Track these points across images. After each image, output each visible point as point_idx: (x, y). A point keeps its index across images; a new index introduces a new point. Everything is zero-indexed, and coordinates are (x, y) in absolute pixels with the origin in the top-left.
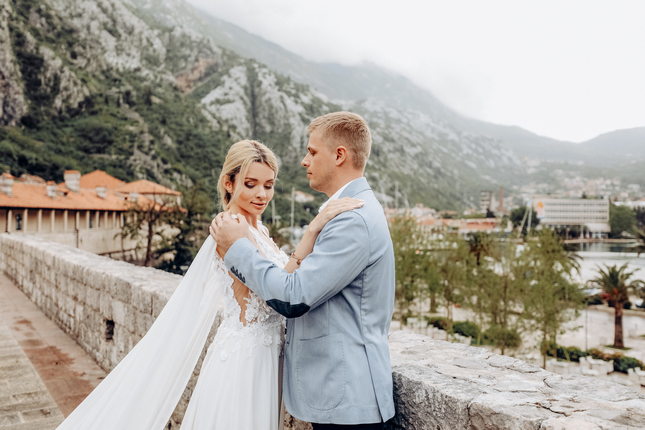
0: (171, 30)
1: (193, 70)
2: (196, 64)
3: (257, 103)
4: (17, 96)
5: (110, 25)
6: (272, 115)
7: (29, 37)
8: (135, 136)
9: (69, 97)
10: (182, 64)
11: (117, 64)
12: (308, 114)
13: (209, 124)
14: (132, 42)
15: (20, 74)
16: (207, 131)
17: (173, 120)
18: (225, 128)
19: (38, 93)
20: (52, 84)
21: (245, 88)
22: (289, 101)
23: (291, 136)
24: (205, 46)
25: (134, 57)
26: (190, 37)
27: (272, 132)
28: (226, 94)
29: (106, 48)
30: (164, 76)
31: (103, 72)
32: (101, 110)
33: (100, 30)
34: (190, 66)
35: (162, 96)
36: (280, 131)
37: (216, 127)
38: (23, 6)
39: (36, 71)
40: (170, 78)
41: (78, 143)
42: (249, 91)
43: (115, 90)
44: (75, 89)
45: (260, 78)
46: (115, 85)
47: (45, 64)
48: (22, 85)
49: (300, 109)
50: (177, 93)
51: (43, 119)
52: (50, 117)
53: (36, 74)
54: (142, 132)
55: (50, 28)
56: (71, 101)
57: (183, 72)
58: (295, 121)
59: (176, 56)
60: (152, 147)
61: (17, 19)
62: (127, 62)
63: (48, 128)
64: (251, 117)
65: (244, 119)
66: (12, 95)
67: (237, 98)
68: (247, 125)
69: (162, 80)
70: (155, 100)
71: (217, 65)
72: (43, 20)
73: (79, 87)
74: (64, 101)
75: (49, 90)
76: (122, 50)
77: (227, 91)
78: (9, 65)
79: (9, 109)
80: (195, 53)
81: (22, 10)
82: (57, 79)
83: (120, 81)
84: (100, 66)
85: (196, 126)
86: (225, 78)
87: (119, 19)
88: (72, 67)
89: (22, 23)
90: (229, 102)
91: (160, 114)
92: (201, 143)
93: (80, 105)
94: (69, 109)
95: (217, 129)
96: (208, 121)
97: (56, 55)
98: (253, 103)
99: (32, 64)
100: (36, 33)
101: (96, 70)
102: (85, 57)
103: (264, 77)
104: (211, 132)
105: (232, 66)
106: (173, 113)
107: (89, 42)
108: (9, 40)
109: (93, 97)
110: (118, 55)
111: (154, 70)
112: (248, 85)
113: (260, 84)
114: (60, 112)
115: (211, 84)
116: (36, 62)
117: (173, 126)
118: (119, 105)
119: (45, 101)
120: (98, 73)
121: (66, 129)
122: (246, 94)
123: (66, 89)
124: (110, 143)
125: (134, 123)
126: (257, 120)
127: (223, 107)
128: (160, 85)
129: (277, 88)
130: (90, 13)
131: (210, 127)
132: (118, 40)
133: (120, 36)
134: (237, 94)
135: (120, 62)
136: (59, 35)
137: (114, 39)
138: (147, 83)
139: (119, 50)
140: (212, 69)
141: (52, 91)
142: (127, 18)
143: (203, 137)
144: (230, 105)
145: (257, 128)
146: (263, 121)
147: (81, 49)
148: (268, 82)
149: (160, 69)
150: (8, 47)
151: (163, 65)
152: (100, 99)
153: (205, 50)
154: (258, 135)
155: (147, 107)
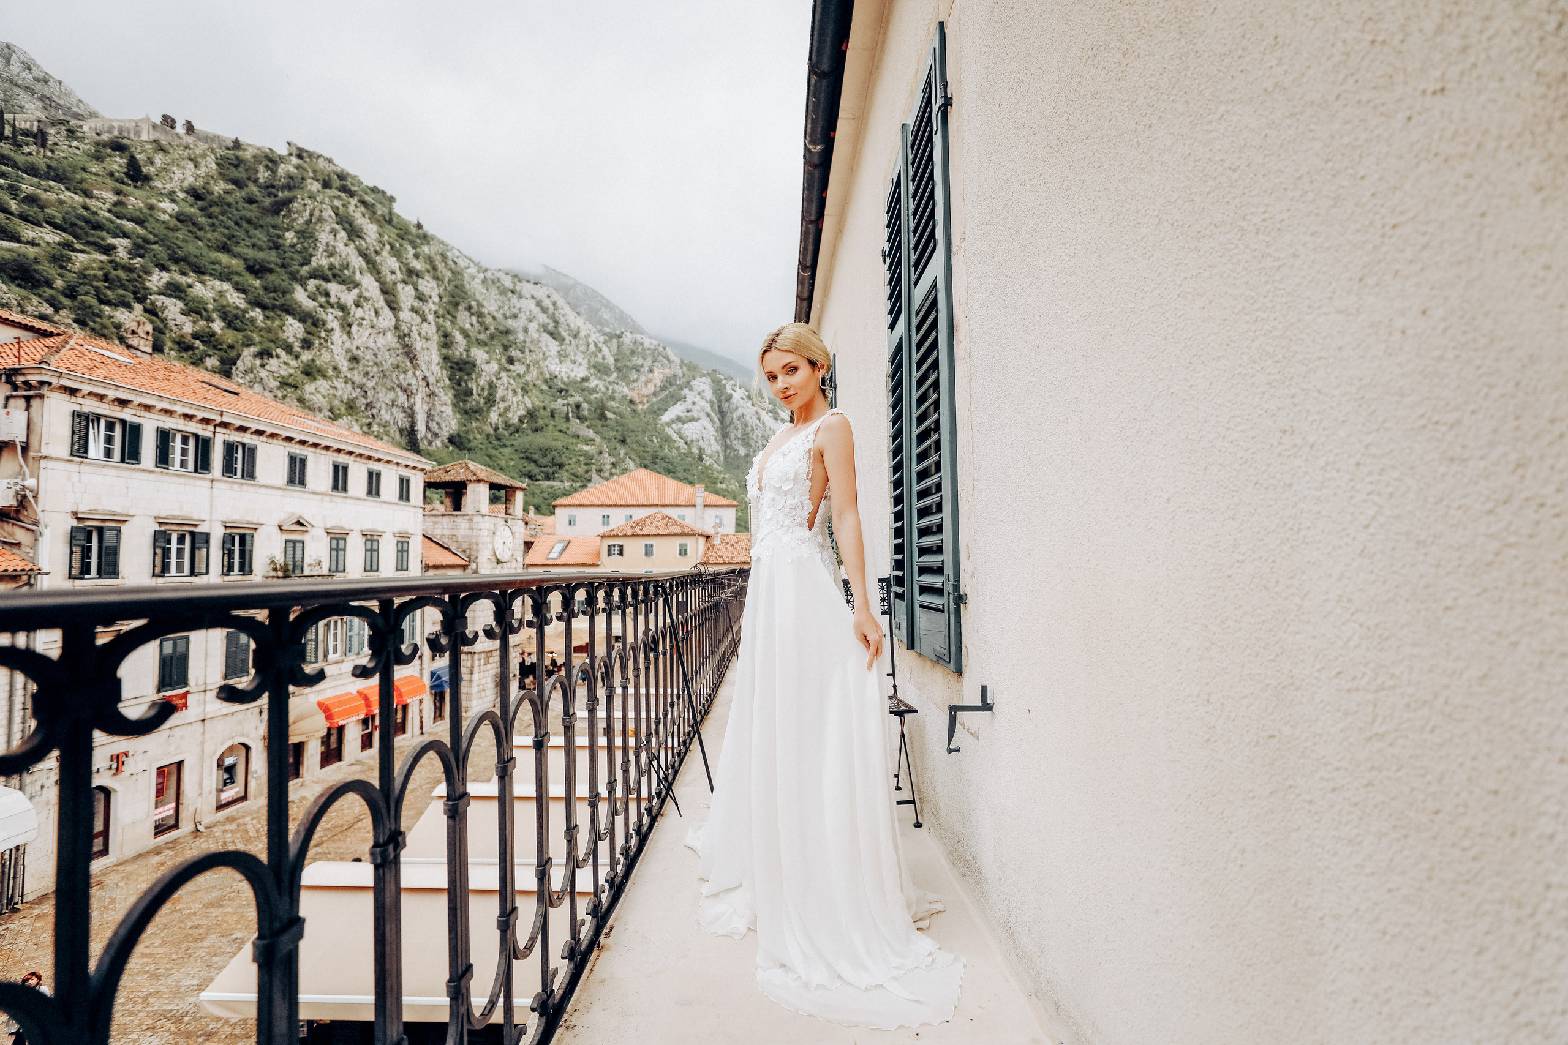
0: (619, 337)
1: (646, 383)
2: (651, 375)
3: (727, 421)
4: (443, 409)
5: (551, 327)
6: (747, 435)
7: (458, 338)
8: (592, 458)
9: (507, 410)
10: (634, 375)
11: (560, 372)
13: (676, 445)
14: (577, 346)
15: (447, 382)
16: (674, 452)
17: (634, 439)
18: (695, 450)
19: (468, 406)
20: (486, 394)
21: (712, 403)
24: (660, 354)
25: (580, 365)
26: (642, 344)
28: (689, 411)
29: (548, 354)
30: (616, 387)
32: (546, 425)
33: (539, 332)
34: (643, 378)
35: (617, 410)
37: (684, 448)
38: (450, 302)
39: (466, 378)
41: (520, 467)
42: (716, 407)
43: (560, 401)
44: (515, 400)
45: (729, 390)
46: (561, 397)
47: (477, 370)
48: (451, 393)
50: (632, 407)
51: (475, 438)
52: (484, 436)
53: (466, 382)
54: (600, 453)
55: (482, 329)
56: (510, 415)
57: (636, 384)
59: (626, 366)
60: (613, 471)
61: (443, 317)
62: (572, 370)
63: (481, 449)
64: (719, 437)
65: (713, 441)
66: (438, 407)
67: (702, 415)
68: (717, 447)
69: (614, 391)
70: (609, 415)
71: (675, 376)
72: (474, 319)
73: (520, 397)
74: (501, 415)
75: (482, 401)
76: (567, 356)
77: (690, 407)
78: (436, 369)
79: (433, 425)
80: (649, 360)
81: (449, 307)
82: (492, 386)
83: (567, 391)
84: (542, 373)
85: (661, 447)
86: (686, 391)
87: (562, 320)
88: (509, 373)
89: (449, 323)
90: (693, 419)
91: (617, 431)
92: (670, 467)
93: (521, 421)
94: (507, 426)
95: (685, 452)
96: (675, 441)
97: (491, 358)
98: (722, 422)
99: (460, 370)
100: (466, 334)
101: (538, 378)
102: (524, 363)
103: (733, 390)
104: (680, 454)
105: (694, 378)
106: (633, 431)
107: (528, 345)
108: (436, 337)
109: (536, 410)
110: (561, 362)
112: (715, 400)
113: (729, 398)
114: (496, 429)
115: (669, 399)
116: (467, 367)
117: (635, 447)
118: (567, 419)
119: (478, 416)
120: (538, 382)
121: (502, 450)
122: (713, 410)
124: (561, 466)
125: (589, 441)
126: (729, 442)
127: (686, 426)
128: (613, 398)
129: (750, 403)
130: (528, 313)
131: (678, 448)
132: (561, 345)
133: (564, 339)
134: (703, 410)
135: (564, 370)
136: (492, 337)
137: (557, 343)
138: (597, 396)
139: (562, 356)
140: (669, 382)
141: (486, 403)
142: (571, 319)
143: (671, 460)
144: (695, 423)
145: (728, 451)
146: (735, 442)
147: (519, 353)
148: (738, 395)
149: (611, 379)
150: (434, 345)
151: (615, 375)
152: (545, 413)
153: (661, 358)
154: (730, 460)
155: (603, 422)
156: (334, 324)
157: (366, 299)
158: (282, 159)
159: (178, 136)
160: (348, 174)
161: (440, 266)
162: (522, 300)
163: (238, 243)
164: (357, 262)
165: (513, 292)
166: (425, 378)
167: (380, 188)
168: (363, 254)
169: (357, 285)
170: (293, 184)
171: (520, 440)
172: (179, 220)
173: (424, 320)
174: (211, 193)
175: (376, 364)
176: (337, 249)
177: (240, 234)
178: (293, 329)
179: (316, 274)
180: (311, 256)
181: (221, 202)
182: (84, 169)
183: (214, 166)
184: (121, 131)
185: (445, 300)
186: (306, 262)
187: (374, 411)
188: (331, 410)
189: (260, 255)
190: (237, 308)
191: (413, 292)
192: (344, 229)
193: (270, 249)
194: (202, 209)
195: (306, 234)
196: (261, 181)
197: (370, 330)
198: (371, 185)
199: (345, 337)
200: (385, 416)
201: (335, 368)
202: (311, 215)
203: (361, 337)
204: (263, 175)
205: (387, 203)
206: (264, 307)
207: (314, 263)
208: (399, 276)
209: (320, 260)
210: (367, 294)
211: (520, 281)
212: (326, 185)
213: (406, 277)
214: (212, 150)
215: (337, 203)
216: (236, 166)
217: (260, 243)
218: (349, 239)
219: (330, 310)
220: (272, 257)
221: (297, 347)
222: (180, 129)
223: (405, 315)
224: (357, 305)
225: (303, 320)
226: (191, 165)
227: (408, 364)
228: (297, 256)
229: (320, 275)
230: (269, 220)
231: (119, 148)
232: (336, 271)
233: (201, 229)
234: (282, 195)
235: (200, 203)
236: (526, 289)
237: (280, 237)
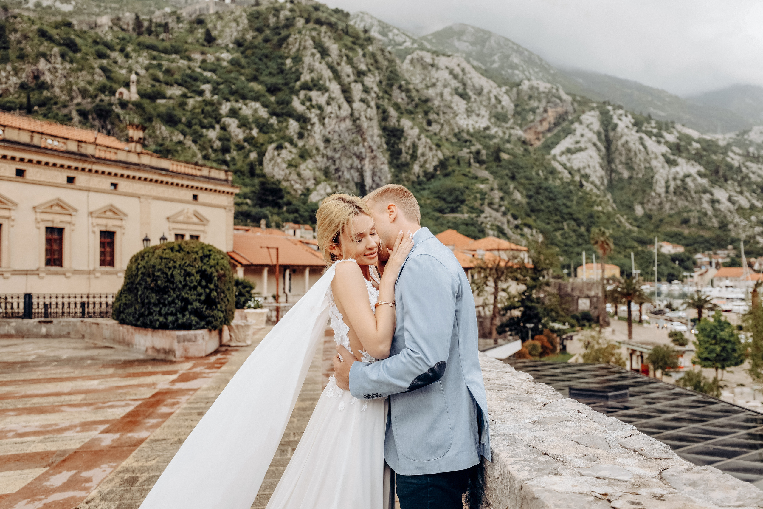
1: (541, 122)
2: (545, 115)
3: (613, 148)
4: (382, 166)
5: (460, 90)
6: (631, 159)
7: (393, 112)
8: (485, 194)
9: (425, 162)
10: (531, 117)
11: (468, 125)
12: (673, 154)
13: (560, 176)
14: (481, 102)
15: (385, 146)
16: (558, 183)
17: (522, 174)
18: (577, 178)
19: (400, 162)
20: (411, 152)
21: (599, 134)
22: (650, 143)
23: (654, 180)
24: (553, 96)
25: (483, 117)
26: (537, 89)
27: (631, 178)
28: (577, 142)
29: (458, 111)
30: (512, 131)
31: (455, 135)
32: (454, 171)
33: (452, 95)
34: (538, 118)
35: (511, 151)
36: (640, 176)
37: (567, 178)
38: (387, 85)
39: (397, 141)
40: (519, 132)
41: (434, 204)
42: (603, 137)
43: (466, 150)
44: (431, 154)
45: (615, 120)
46: (466, 146)
47: (405, 134)
48: (387, 155)
49: (664, 149)
50: (525, 147)
53: (398, 144)
54: (492, 189)
55: (409, 101)
56: (427, 166)
57: (532, 124)
58: (658, 164)
59: (524, 110)
60: (502, 203)
61: (382, 98)
62: (477, 122)
64: (605, 164)
65: (598, 167)
66: (379, 166)
67: (590, 145)
68: (601, 172)
69: (510, 135)
70: (504, 156)
71: (566, 113)
72: (404, 94)
73: (434, 152)
74: (421, 166)
75: (408, 157)
76: (472, 111)
77: (578, 138)
78: (376, 139)
79: (376, 179)
80: (544, 103)
81: (388, 89)
82: (415, 146)
83: (470, 141)
84: (453, 130)
85: (546, 179)
86: (576, 125)
87: (469, 83)
88: (428, 134)
89: (386, 101)
90: (581, 150)
91: (509, 169)
92: (552, 195)
93: (435, 168)
94: (426, 174)
95: (568, 180)
96: (559, 173)
97: (414, 125)
98: (608, 148)
99: (394, 136)
100: (397, 107)
101: (449, 134)
102: (439, 123)
103: (620, 120)
104: (562, 183)
105: (584, 112)
106: (522, 168)
107: (442, 108)
108: (376, 117)
109: (446, 159)
110: (468, 116)
111: (503, 127)
112: (602, 130)
113: (615, 127)
114: (418, 177)
115: (561, 134)
116: (398, 133)
117: (523, 181)
118: (469, 164)
119: (405, 168)
120: (450, 137)
121: (422, 192)
122: (600, 139)
123: (423, 155)
125: (484, 181)
126: (613, 166)
127: (574, 156)
128: (508, 141)
129: (635, 129)
130: (443, 81)
131: (561, 179)
132: (468, 102)
133: (470, 98)
134: (590, 141)
135: (470, 123)
136: (416, 106)
137: (465, 102)
138: (496, 141)
139: (469, 112)
140: (561, 118)
141: (411, 159)
142: (476, 80)
143: (553, 190)
144: (582, 153)
146: (620, 167)
147: (435, 116)
148: (624, 123)
149: (509, 125)
150: (375, 123)
151: (511, 121)
152: (453, 161)
153: (554, 99)
154: (615, 183)
155: (496, 164)
156: (315, 120)
157: (333, 99)
158: (282, 8)
159: (227, 6)
160: (320, 5)
161: (380, 58)
162: (440, 72)
163: (261, 73)
164: (327, 73)
165: (432, 66)
166: (370, 147)
167: (340, 8)
168: (331, 67)
169: (327, 90)
170: (289, 23)
171: (435, 184)
172: (232, 64)
173: (369, 106)
174: (245, 40)
175: (340, 142)
176: (315, 67)
177: (262, 67)
178: (293, 126)
180: (301, 73)
181: (252, 47)
183: (246, 21)
184: (200, 11)
185: (384, 83)
186: (298, 79)
187: (340, 173)
188: (315, 179)
189: (274, 80)
190: (264, 119)
191: (361, 88)
192: (319, 52)
193: (278, 73)
194: (243, 53)
195: (297, 59)
196: (271, 25)
197: (335, 120)
199: (322, 127)
200: (347, 175)
201: (317, 149)
202: (300, 45)
203: (331, 125)
204: (272, 21)
205: (344, 19)
206: (277, 115)
207: (302, 79)
208: (352, 78)
209: (306, 77)
210: (333, 95)
211: (438, 56)
212: (308, 20)
213: (356, 78)
214: (245, 10)
215: (314, 34)
216: (257, 18)
217: (273, 71)
218: (323, 57)
219: (313, 110)
220: (278, 80)
221: (295, 137)
223: (357, 105)
224: (328, 104)
225: (298, 120)
226: (234, 25)
227: (360, 138)
228: (293, 76)
229: (306, 87)
230: (277, 53)
231: (200, 22)
232: (315, 82)
233: (243, 67)
234: (284, 33)
235: (242, 49)
236: (442, 61)
237: (283, 64)
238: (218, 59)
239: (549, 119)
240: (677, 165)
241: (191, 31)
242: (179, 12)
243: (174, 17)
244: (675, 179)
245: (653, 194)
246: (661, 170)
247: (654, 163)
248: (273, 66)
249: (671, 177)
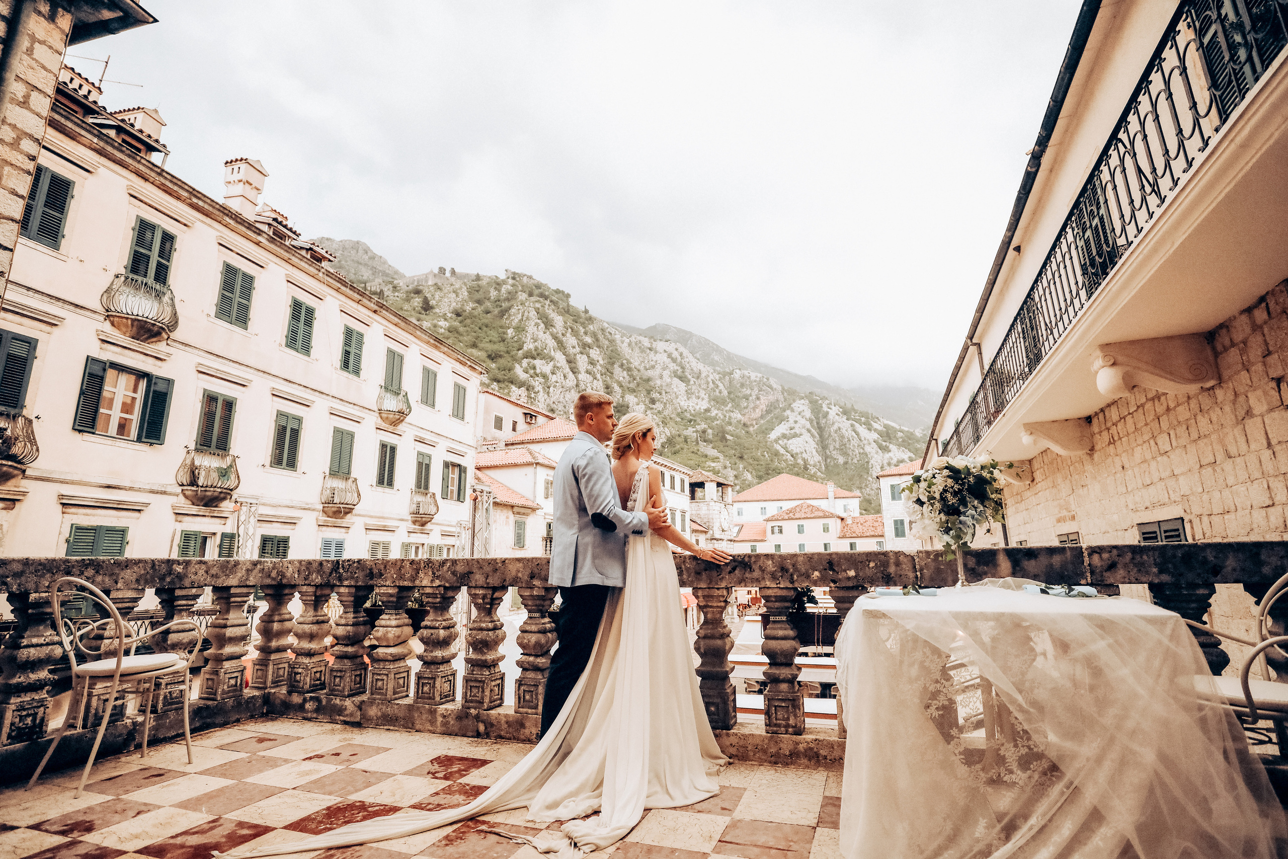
0: (731, 374)
1: (754, 409)
2: (758, 402)
3: (826, 434)
5: (679, 373)
6: (844, 446)
7: (616, 387)
8: (718, 471)
10: (744, 404)
11: (689, 407)
12: (884, 441)
13: (784, 458)
14: (700, 385)
16: (783, 465)
17: (750, 455)
18: (800, 461)
21: (811, 421)
22: (862, 430)
23: (870, 465)
24: (764, 384)
25: (703, 399)
26: (749, 378)
27: (846, 463)
28: (792, 429)
29: (679, 393)
30: (732, 414)
33: (671, 377)
34: (752, 405)
35: (734, 433)
36: (855, 461)
37: (791, 460)
38: (609, 363)
40: (737, 416)
42: (815, 423)
43: (691, 429)
45: (825, 408)
46: (691, 426)
49: (875, 436)
50: (746, 429)
54: (725, 468)
55: (631, 379)
57: (748, 410)
58: (871, 449)
59: (737, 396)
60: (736, 482)
62: (697, 404)
64: (820, 449)
65: (814, 453)
67: (804, 431)
68: (818, 458)
69: (730, 418)
70: (728, 437)
71: (778, 401)
72: (625, 373)
76: (692, 394)
77: (793, 425)
80: (756, 391)
81: (609, 367)
83: (695, 421)
84: (676, 409)
85: (772, 460)
86: (788, 412)
87: (687, 366)
88: (653, 411)
89: (609, 378)
90: (795, 436)
91: (735, 449)
93: (663, 446)
95: (792, 462)
96: (782, 455)
97: (639, 401)
98: (821, 436)
100: (620, 384)
101: (673, 413)
102: (662, 402)
103: (829, 408)
104: (788, 465)
105: (794, 401)
106: (748, 449)
107: (664, 388)
109: (673, 437)
110: (688, 399)
111: (722, 410)
112: (813, 417)
113: (826, 415)
115: (775, 420)
117: (751, 461)
118: (698, 443)
120: (672, 416)
122: (812, 426)
125: (715, 459)
126: (828, 452)
127: (790, 441)
128: (730, 424)
129: (845, 417)
130: (662, 364)
131: (786, 461)
132: (688, 385)
133: (689, 381)
134: (804, 427)
135: (691, 404)
136: (638, 385)
137: (684, 384)
138: (718, 422)
139: (689, 393)
140: (773, 406)
142: (694, 364)
144: (798, 439)
145: (829, 460)
146: (834, 452)
147: (658, 395)
148: (833, 412)
149: (727, 408)
151: (730, 405)
152: (681, 439)
153: (765, 388)
154: (830, 468)
155: (724, 443)
156: (539, 388)
157: (558, 368)
158: (504, 282)
159: (447, 279)
160: (541, 284)
161: (601, 337)
162: (658, 355)
163: (482, 341)
164: (552, 343)
165: (650, 349)
167: (561, 289)
168: (555, 338)
169: (552, 359)
170: (511, 297)
172: (449, 331)
173: (595, 378)
174: (465, 311)
176: (539, 337)
177: (482, 335)
179: (526, 356)
180: (524, 343)
181: (471, 316)
182: (402, 309)
183: (466, 294)
184: (418, 281)
185: (606, 362)
186: (521, 348)
189: (495, 347)
191: (586, 359)
192: (543, 322)
193: (499, 342)
194: (461, 322)
195: (520, 329)
196: (492, 298)
197: (561, 390)
198: (555, 288)
199: (546, 396)
202: (523, 316)
203: (556, 394)
204: (493, 294)
205: (565, 298)
206: (498, 381)
207: (525, 348)
208: (578, 349)
209: (529, 346)
210: (558, 365)
211: (655, 341)
212: (531, 295)
213: (582, 350)
214: (465, 284)
216: (478, 291)
217: (494, 339)
218: (546, 328)
219: (537, 379)
220: (501, 347)
222: (448, 274)
223: (583, 376)
224: (553, 373)
226: (454, 295)
228: (515, 345)
229: (529, 355)
230: (498, 323)
231: (418, 292)
232: (539, 351)
233: (462, 335)
234: (505, 305)
235: (460, 318)
236: (660, 346)
237: (504, 333)
238: (435, 326)
239: (761, 407)
240: (890, 451)
241: (408, 300)
242: (395, 282)
243: (390, 286)
244: (889, 464)
245: (870, 478)
246: (876, 456)
247: (868, 449)
248: (494, 334)
249: (885, 462)
